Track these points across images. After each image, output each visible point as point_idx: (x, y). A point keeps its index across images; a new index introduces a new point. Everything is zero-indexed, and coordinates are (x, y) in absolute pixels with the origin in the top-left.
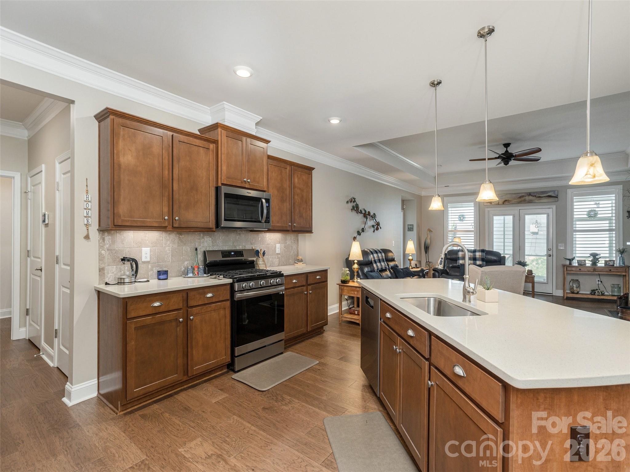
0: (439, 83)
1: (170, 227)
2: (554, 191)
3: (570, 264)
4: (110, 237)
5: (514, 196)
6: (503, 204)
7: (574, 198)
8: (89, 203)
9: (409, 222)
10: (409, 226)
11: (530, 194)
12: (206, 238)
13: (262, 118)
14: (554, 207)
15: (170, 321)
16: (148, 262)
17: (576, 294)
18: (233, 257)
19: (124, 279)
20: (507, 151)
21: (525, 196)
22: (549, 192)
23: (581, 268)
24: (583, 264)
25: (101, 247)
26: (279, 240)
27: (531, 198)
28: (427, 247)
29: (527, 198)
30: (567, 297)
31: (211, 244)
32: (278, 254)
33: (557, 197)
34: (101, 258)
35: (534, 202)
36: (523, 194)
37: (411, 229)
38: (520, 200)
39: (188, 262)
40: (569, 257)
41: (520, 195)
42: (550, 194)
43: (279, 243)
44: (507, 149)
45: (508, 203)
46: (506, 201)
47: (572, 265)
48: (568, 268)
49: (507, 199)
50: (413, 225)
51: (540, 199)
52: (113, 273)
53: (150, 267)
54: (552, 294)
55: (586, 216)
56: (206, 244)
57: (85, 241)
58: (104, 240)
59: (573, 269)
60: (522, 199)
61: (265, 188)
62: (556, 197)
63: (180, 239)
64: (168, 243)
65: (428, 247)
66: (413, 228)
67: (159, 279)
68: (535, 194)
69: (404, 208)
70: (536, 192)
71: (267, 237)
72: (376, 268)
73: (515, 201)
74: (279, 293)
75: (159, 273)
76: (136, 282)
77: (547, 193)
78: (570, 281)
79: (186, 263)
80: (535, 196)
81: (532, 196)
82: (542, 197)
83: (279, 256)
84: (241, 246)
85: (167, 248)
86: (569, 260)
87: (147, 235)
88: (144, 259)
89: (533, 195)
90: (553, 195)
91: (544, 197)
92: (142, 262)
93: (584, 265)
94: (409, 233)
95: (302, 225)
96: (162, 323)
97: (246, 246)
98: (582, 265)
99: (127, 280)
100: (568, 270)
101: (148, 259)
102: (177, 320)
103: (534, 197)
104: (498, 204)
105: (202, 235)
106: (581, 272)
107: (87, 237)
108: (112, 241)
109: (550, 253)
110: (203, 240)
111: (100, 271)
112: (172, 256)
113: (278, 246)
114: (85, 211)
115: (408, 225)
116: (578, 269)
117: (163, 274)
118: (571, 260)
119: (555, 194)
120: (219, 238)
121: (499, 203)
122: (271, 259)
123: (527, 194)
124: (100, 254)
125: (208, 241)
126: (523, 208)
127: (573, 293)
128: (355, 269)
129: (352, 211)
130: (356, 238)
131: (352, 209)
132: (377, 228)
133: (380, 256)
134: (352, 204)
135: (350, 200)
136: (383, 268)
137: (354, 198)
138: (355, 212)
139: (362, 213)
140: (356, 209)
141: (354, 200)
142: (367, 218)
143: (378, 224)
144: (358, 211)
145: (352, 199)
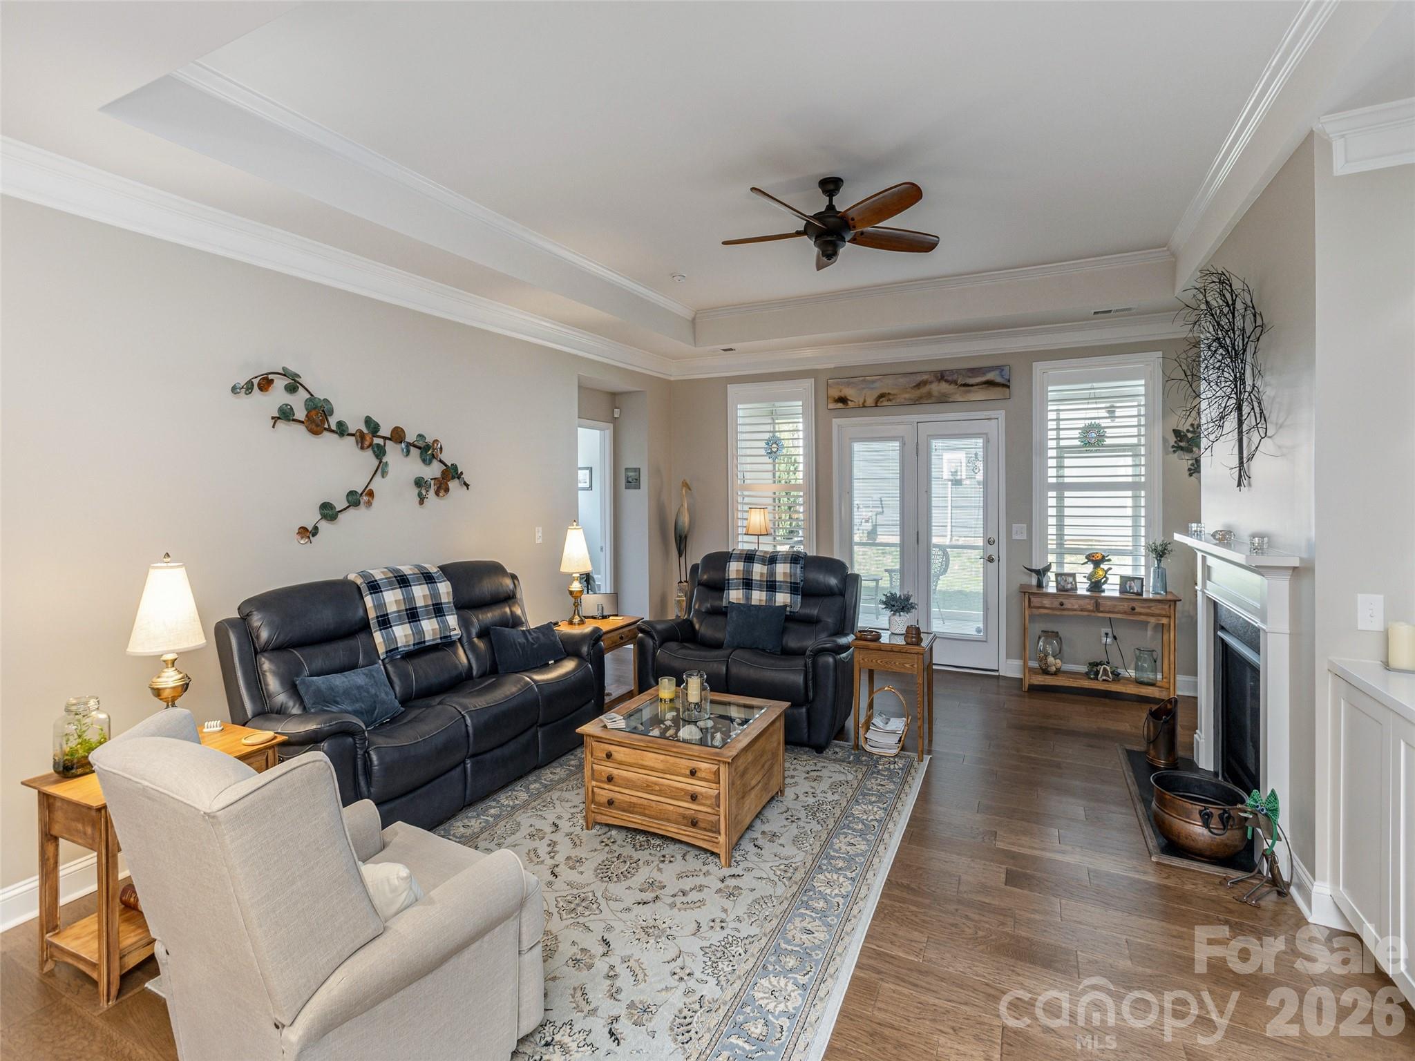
2: (1000, 369)
3: (1040, 585)
5: (902, 380)
6: (877, 406)
7: (1050, 388)
9: (630, 461)
10: (631, 474)
11: (941, 377)
14: (1001, 414)
17: (1052, 674)
20: (831, 207)
21: (931, 383)
22: (989, 371)
23: (1063, 601)
24: (1069, 586)
27: (944, 387)
28: (681, 537)
29: (937, 388)
30: (1029, 685)
33: (1008, 387)
35: (951, 400)
36: (925, 377)
37: (633, 482)
38: (918, 393)
40: (1037, 565)
41: (919, 378)
42: (990, 376)
44: (831, 201)
45: (889, 403)
46: (882, 396)
47: (1044, 590)
48: (1032, 599)
49: (885, 391)
50: (638, 470)
51: (969, 392)
54: (998, 671)
55: (1077, 443)
59: (1046, 602)
60: (924, 390)
62: (1006, 386)
65: (686, 537)
66: (638, 480)
68: (955, 377)
69: (616, 416)
70: (958, 371)
72: (381, 650)
73: (907, 396)
77: (984, 374)
78: (1040, 638)
80: (955, 382)
81: (947, 381)
82: (972, 385)
86: (1038, 572)
89: (950, 378)
90: (999, 380)
91: (977, 385)
93: (1072, 589)
94: (631, 497)
98: (1067, 591)
100: (1032, 605)
103: (953, 387)
104: (864, 406)
106: (1065, 613)
109: (992, 550)
115: (626, 469)
116: (1056, 604)
118: (1041, 573)
119: (1002, 376)
121: (865, 401)
123: (936, 377)
126: (928, 418)
127: (1045, 672)
128: (166, 694)
129: (273, 427)
130: (315, 531)
131: (279, 418)
132: (442, 486)
133: (421, 594)
134: (278, 396)
135: (256, 382)
136: (424, 642)
137: (285, 375)
138: (302, 428)
139: (349, 435)
140: (307, 416)
141: (286, 381)
142: (380, 452)
143: (451, 473)
144: (317, 426)
145: (270, 377)
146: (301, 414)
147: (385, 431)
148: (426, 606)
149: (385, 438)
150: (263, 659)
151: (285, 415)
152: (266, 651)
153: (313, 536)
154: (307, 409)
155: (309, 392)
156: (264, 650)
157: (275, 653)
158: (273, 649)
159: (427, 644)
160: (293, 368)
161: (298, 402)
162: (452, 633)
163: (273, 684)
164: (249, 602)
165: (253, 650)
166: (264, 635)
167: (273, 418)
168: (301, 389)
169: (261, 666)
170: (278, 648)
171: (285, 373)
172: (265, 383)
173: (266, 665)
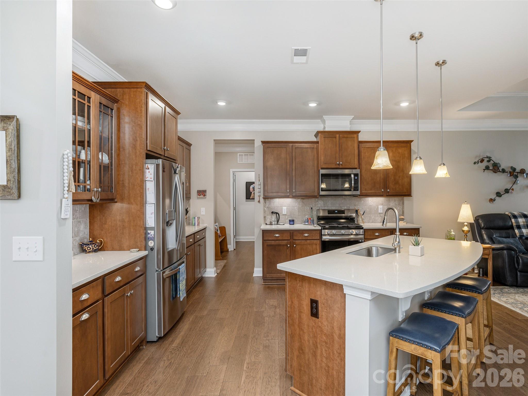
0: (444, 62)
1: (291, 196)
4: (268, 202)
8: (260, 186)
12: (320, 201)
13: (353, 116)
15: (283, 245)
16: (285, 215)
18: (336, 214)
19: (272, 222)
25: (264, 206)
26: (381, 203)
31: (323, 205)
32: (380, 213)
34: (265, 212)
39: (308, 216)
43: (382, 205)
52: (269, 219)
53: (287, 217)
56: (319, 205)
57: (258, 203)
58: (266, 203)
61: (356, 166)
63: (303, 202)
64: (296, 204)
67: (290, 224)
71: (369, 200)
72: (518, 235)
74: (358, 241)
75: (290, 221)
76: (278, 224)
79: (307, 216)
83: (382, 215)
84: (345, 207)
85: (296, 207)
87: (285, 200)
88: (283, 213)
92: (283, 214)
95: (398, 190)
96: (279, 245)
97: (350, 207)
99: (273, 223)
101: (286, 213)
102: (287, 245)
105: (317, 200)
107: (259, 202)
108: (269, 203)
110: (318, 203)
111: (264, 218)
112: (298, 212)
113: (381, 207)
114: (258, 189)
117: (292, 222)
120: (329, 202)
122: (373, 217)
124: (264, 210)
125: (321, 203)
128: (465, 232)
129: (484, 172)
130: (494, 200)
131: (485, 169)
134: (485, 163)
135: (480, 161)
137: (487, 158)
138: (492, 171)
139: (506, 172)
140: (493, 168)
141: (488, 159)
142: (516, 177)
144: (496, 171)
145: (484, 159)
146: (491, 168)
149: (518, 173)
150: (483, 230)
151: (487, 168)
152: (483, 229)
153: (494, 201)
154: (493, 166)
155: (494, 161)
156: (483, 228)
157: (486, 230)
158: (485, 229)
160: (489, 155)
161: (490, 164)
163: (485, 237)
164: (478, 216)
165: (480, 228)
166: (483, 225)
167: (484, 169)
168: (491, 161)
169: (482, 232)
170: (487, 228)
171: (487, 157)
172: (482, 161)
173: (483, 232)
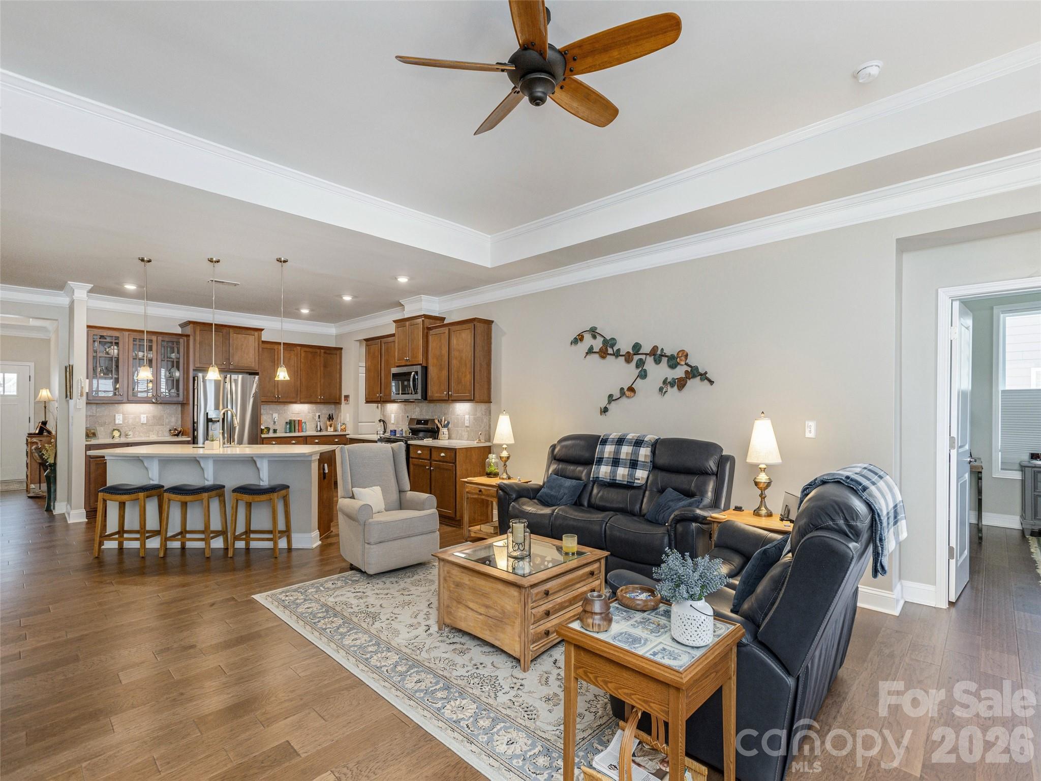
26: (468, 411)
32: (467, 427)
43: (468, 414)
71: (457, 407)
95: (461, 393)
113: (467, 417)
122: (460, 432)
129: (584, 359)
131: (587, 354)
132: (681, 384)
133: (644, 454)
134: (587, 342)
135: (577, 338)
136: (616, 480)
138: (595, 356)
139: (621, 356)
140: (601, 349)
141: (591, 334)
142: (640, 364)
143: (694, 373)
144: (604, 353)
145: (584, 333)
146: (598, 349)
147: (646, 349)
148: (625, 459)
149: (646, 354)
151: (590, 351)
154: (602, 345)
155: (603, 336)
159: (617, 482)
161: (597, 343)
162: (636, 481)
168: (599, 336)
171: (590, 330)
172: (582, 337)
